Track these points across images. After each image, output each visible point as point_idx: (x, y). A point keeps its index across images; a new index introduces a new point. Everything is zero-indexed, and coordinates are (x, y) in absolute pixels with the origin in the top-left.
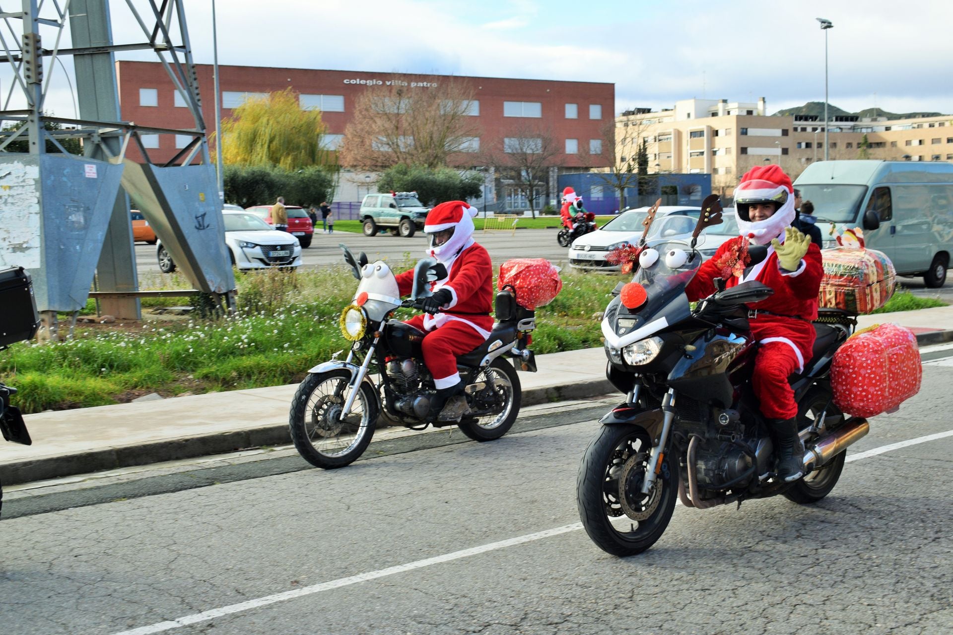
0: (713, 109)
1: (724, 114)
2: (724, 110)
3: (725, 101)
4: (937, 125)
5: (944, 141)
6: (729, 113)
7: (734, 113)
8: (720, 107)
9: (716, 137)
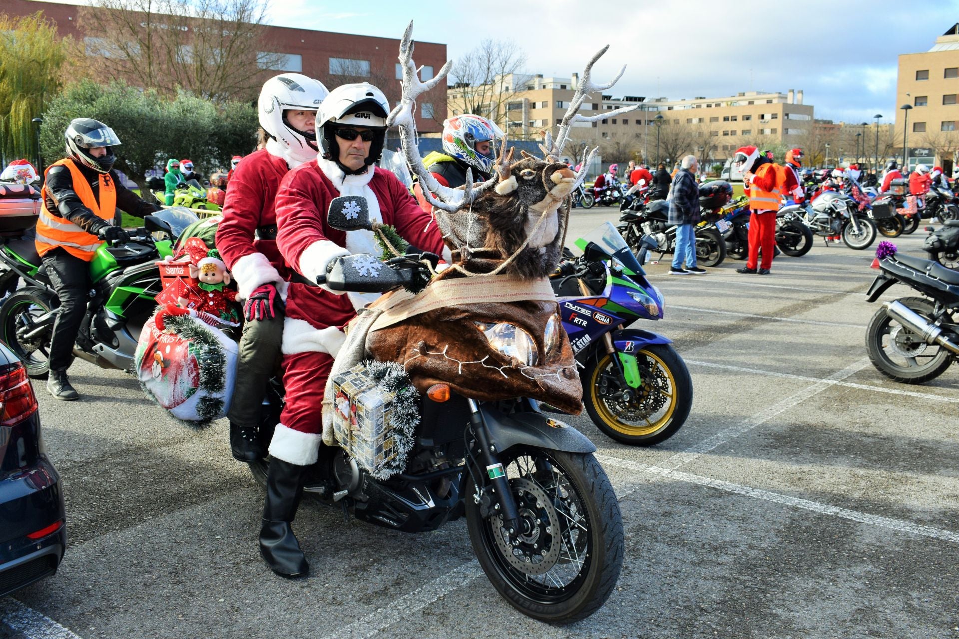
0: (530, 83)
1: (539, 88)
2: (540, 84)
3: (541, 76)
4: (713, 106)
5: (721, 119)
6: (544, 87)
7: (550, 87)
8: (536, 82)
9: (533, 110)
